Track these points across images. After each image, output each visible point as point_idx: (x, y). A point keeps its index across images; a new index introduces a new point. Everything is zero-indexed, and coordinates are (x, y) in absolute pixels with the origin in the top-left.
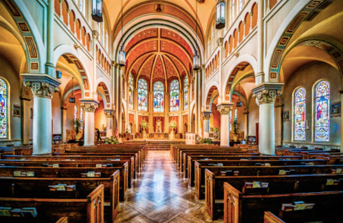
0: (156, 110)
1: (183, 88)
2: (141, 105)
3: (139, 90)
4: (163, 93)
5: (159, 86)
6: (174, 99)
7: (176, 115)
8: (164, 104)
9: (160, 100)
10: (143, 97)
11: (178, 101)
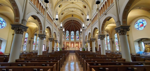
0: (71, 40)
1: (80, 33)
2: (67, 39)
3: (66, 34)
4: (74, 35)
5: (72, 32)
6: (77, 37)
7: (78, 42)
8: (74, 38)
9: (73, 37)
10: (68, 36)
11: (79, 37)
